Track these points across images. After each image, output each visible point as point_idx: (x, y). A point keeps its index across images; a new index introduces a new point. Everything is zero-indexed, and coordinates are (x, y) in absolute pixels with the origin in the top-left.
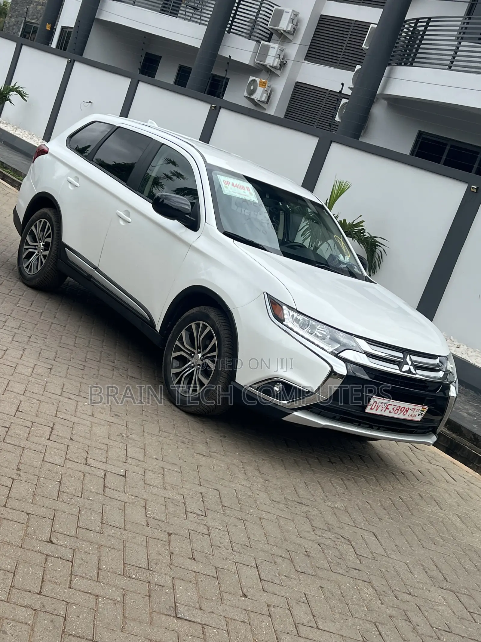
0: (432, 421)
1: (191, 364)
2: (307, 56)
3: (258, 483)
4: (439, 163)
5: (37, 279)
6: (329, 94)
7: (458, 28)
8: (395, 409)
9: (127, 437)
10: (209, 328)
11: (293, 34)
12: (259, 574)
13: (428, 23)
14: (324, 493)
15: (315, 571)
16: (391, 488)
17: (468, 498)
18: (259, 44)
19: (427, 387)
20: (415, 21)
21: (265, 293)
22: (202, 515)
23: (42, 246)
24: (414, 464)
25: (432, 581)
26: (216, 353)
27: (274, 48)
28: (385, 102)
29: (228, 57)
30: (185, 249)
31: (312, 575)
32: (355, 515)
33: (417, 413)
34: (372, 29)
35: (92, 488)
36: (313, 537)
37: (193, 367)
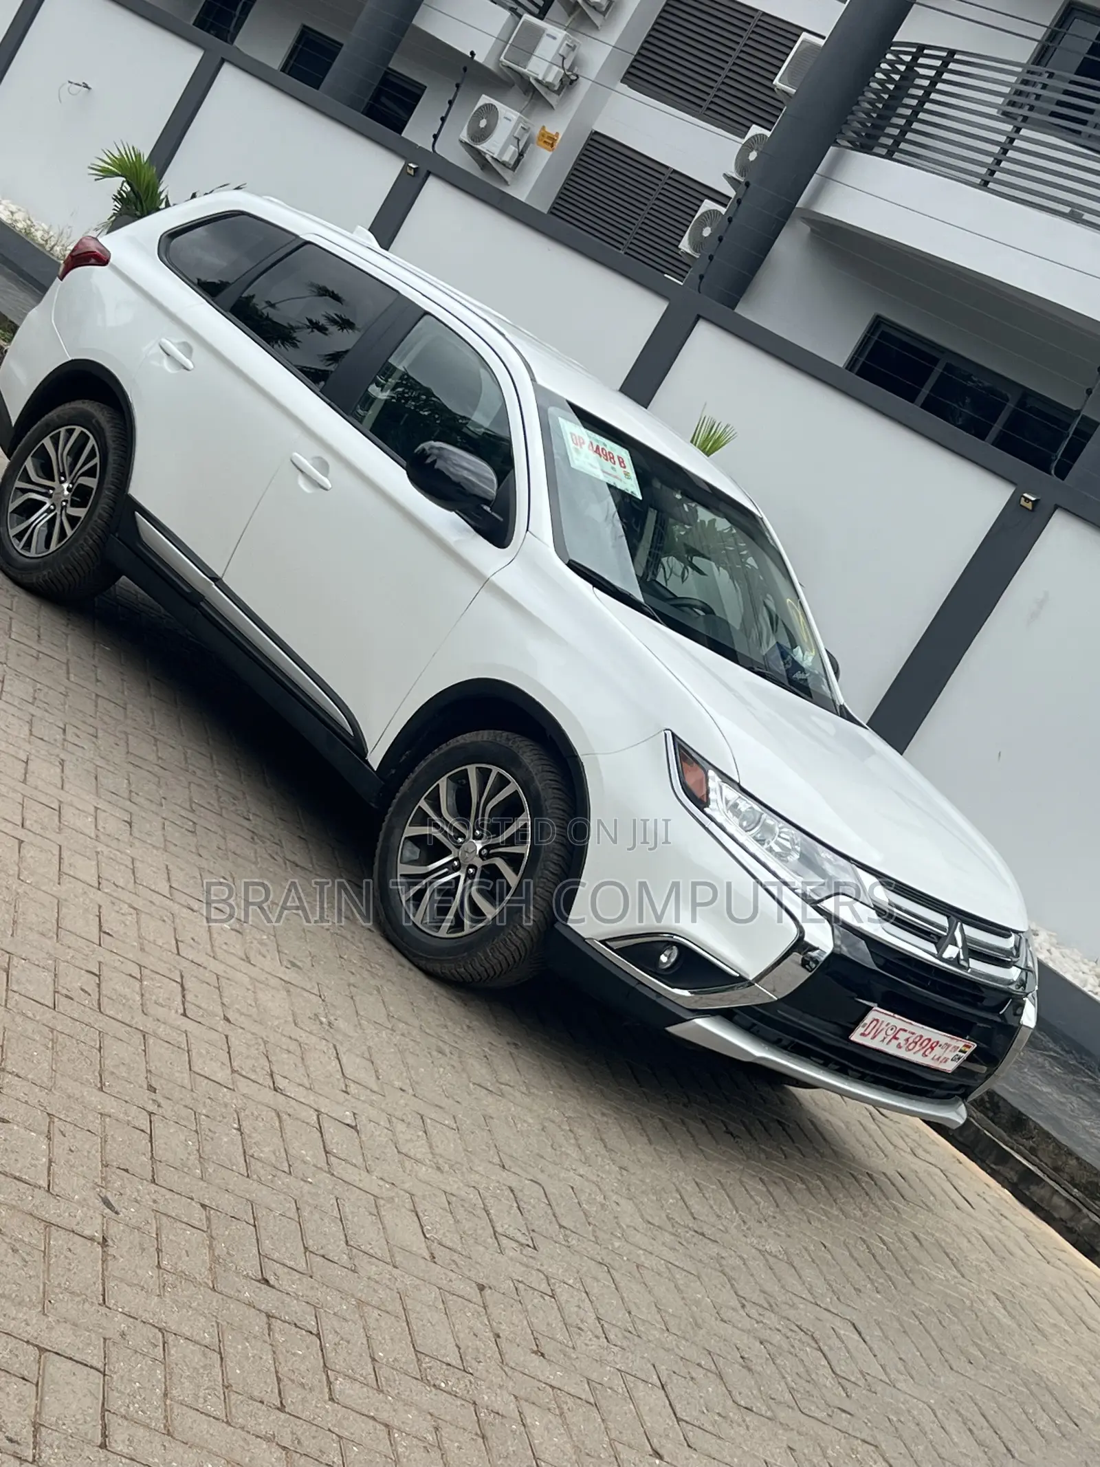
0: (972, 1074)
1: (452, 861)
2: (628, 72)
3: (609, 1173)
4: (912, 401)
5: (45, 573)
6: (670, 178)
7: (1006, 90)
8: (910, 1041)
9: (330, 1024)
10: (513, 787)
11: (604, 13)
12: (670, 1404)
13: (945, 63)
14: (737, 1212)
15: (769, 1408)
16: (858, 1213)
17: (1007, 1255)
18: (517, 18)
19: (982, 999)
20: (914, 50)
21: (669, 734)
22: (528, 1245)
23: (66, 493)
24: (886, 1156)
25: (986, 1453)
26: (525, 850)
27: (554, 38)
28: (805, 229)
29: (469, 54)
30: (470, 587)
31: (768, 1418)
32: (809, 1273)
33: (951, 1056)
34: (804, 46)
35: (303, 1152)
36: (747, 1324)
37: (457, 869)
